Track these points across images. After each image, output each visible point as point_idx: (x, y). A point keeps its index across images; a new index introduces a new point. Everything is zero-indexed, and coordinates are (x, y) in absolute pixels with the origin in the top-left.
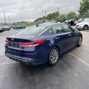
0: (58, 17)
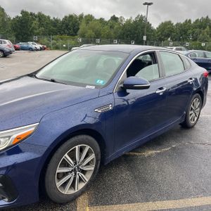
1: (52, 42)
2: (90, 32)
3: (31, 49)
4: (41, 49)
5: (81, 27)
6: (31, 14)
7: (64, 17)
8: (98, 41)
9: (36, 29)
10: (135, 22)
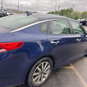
0: (71, 14)
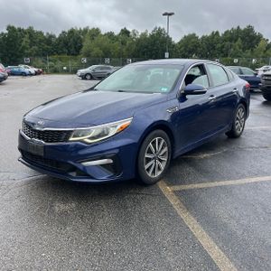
1: (49, 64)
2: (97, 50)
3: (23, 74)
4: (37, 74)
5: (84, 44)
6: (20, 30)
7: (61, 32)
8: (107, 60)
9: (27, 49)
10: (152, 36)
